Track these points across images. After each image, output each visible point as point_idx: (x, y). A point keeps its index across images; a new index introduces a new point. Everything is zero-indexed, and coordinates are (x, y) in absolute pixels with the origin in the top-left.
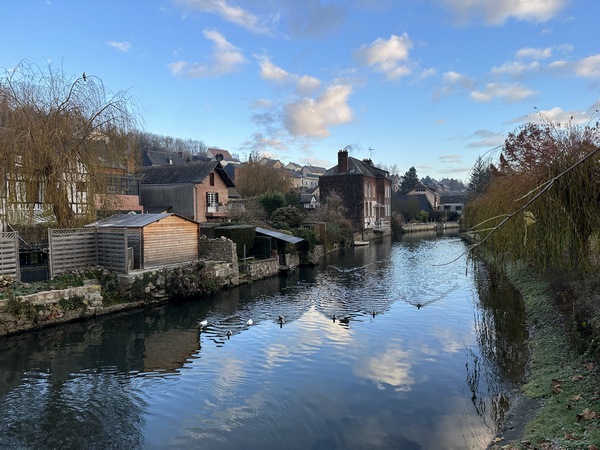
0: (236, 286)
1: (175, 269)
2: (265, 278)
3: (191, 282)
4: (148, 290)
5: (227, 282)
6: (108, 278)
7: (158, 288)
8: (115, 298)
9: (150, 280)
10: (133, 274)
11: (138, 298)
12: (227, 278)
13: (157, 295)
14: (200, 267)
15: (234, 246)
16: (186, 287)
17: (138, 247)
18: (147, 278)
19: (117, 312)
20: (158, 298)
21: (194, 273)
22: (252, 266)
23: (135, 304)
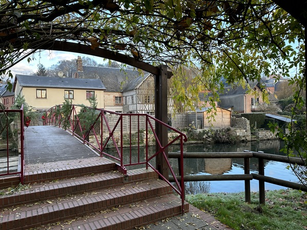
0: (249, 141)
1: (217, 130)
2: (268, 140)
3: (223, 136)
4: (204, 137)
5: (243, 138)
6: (190, 131)
7: (209, 136)
8: (192, 139)
9: (205, 133)
10: (199, 130)
11: (201, 140)
12: (244, 137)
13: (209, 140)
14: (229, 130)
15: (248, 122)
16: (220, 137)
17: (201, 120)
18: (204, 133)
19: (192, 144)
20: (209, 141)
21: (225, 132)
22: (260, 133)
23: (199, 142)
